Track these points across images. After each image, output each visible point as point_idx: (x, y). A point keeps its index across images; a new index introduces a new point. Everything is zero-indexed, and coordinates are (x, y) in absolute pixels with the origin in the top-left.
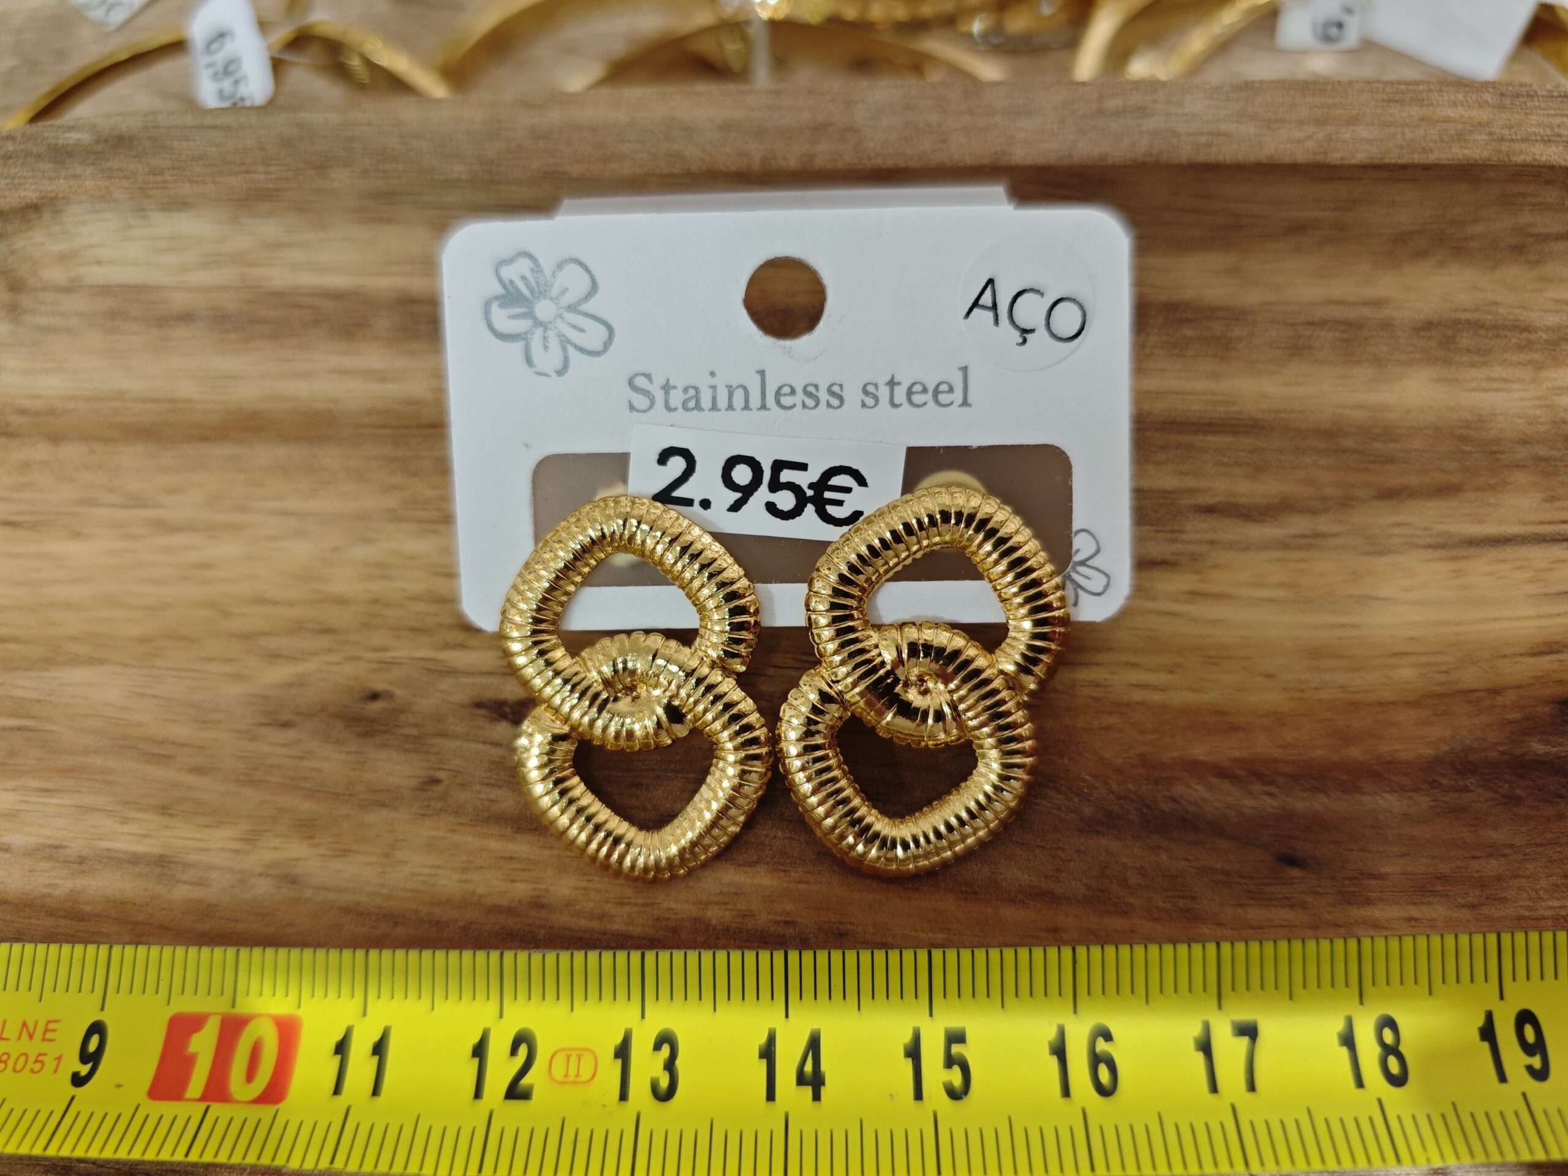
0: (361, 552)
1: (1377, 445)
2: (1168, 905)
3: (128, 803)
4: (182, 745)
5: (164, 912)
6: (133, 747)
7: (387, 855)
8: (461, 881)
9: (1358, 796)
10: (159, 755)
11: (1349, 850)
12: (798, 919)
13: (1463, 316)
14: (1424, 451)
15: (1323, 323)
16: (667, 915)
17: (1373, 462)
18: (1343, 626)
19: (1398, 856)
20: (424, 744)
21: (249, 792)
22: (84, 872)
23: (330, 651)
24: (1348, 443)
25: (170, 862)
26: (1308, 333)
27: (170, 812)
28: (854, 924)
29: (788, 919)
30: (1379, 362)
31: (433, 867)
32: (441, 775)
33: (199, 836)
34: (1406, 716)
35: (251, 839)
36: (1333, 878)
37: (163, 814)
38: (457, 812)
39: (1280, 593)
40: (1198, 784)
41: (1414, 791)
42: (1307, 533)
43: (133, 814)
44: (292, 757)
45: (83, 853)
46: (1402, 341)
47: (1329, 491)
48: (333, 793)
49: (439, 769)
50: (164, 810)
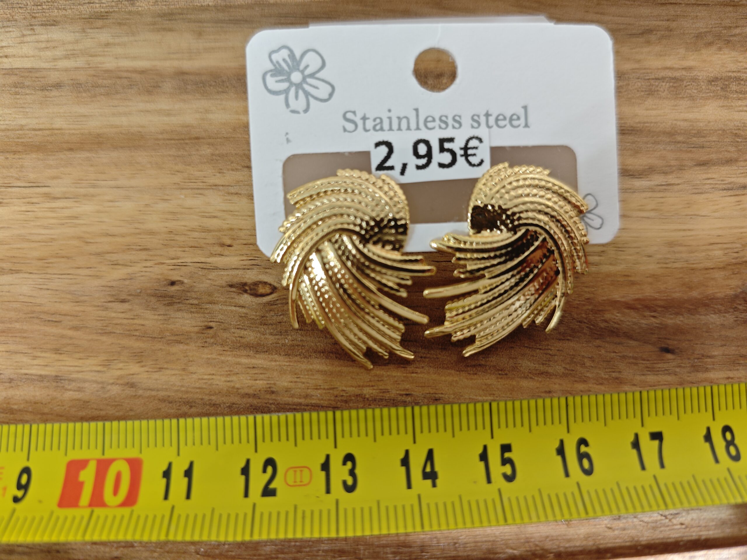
0: (162, 206)
1: (695, 139)
2: (607, 376)
3: (35, 348)
4: (65, 315)
5: (59, 407)
6: (37, 318)
7: (184, 370)
8: (225, 381)
9: (698, 316)
10: (52, 321)
11: (697, 344)
12: (412, 393)
13: (733, 75)
14: (718, 141)
15: (663, 79)
16: (342, 394)
17: (694, 147)
18: (684, 230)
19: (721, 346)
20: (201, 309)
21: (104, 338)
22: (12, 387)
23: (146, 260)
24: (680, 138)
25: (61, 380)
26: (657, 84)
27: (59, 352)
28: (443, 394)
29: (407, 393)
30: (692, 98)
31: (210, 374)
32: (211, 324)
33: (76, 364)
34: (719, 275)
35: (107, 364)
36: (689, 359)
37: (56, 353)
38: (222, 344)
39: (652, 214)
40: (618, 313)
41: (725, 313)
42: (664, 183)
43: (39, 354)
44: (128, 319)
45: (11, 377)
46: (704, 87)
47: (673, 163)
48: (151, 337)
49: (211, 321)
50: (57, 351)
